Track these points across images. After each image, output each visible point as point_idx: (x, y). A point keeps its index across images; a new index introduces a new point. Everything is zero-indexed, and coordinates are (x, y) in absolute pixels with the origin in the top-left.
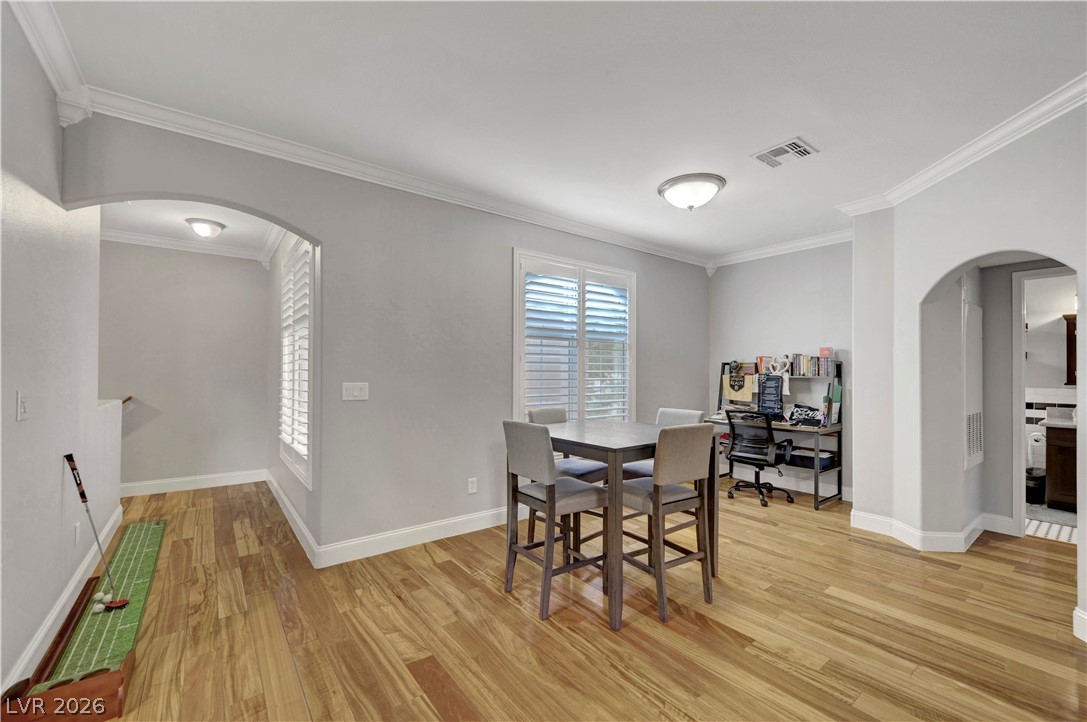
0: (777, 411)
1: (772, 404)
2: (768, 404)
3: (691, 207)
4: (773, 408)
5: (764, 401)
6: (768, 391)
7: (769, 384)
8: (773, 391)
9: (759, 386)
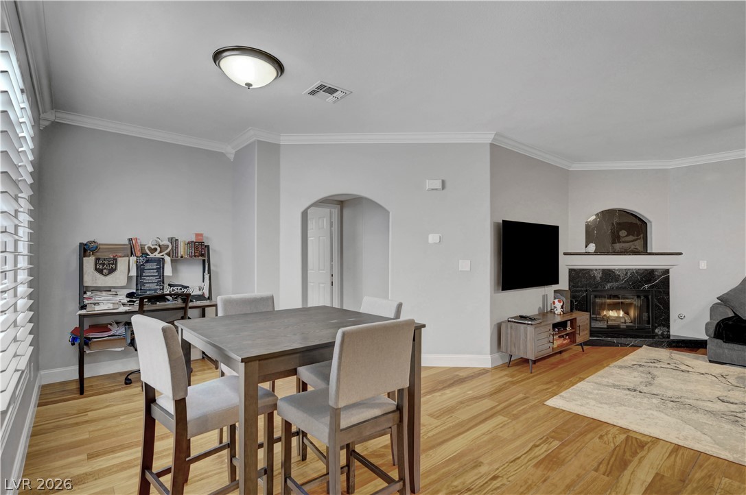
0: (159, 292)
1: (154, 286)
2: (147, 287)
3: (249, 85)
4: (155, 290)
5: (143, 284)
6: (146, 273)
7: (148, 266)
8: (154, 273)
9: (137, 269)
